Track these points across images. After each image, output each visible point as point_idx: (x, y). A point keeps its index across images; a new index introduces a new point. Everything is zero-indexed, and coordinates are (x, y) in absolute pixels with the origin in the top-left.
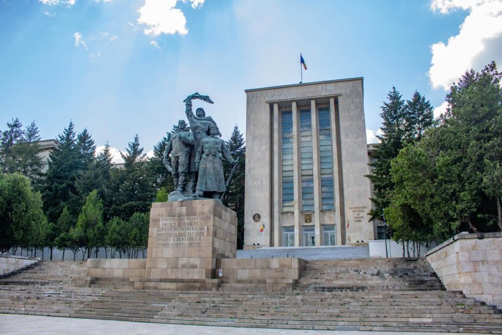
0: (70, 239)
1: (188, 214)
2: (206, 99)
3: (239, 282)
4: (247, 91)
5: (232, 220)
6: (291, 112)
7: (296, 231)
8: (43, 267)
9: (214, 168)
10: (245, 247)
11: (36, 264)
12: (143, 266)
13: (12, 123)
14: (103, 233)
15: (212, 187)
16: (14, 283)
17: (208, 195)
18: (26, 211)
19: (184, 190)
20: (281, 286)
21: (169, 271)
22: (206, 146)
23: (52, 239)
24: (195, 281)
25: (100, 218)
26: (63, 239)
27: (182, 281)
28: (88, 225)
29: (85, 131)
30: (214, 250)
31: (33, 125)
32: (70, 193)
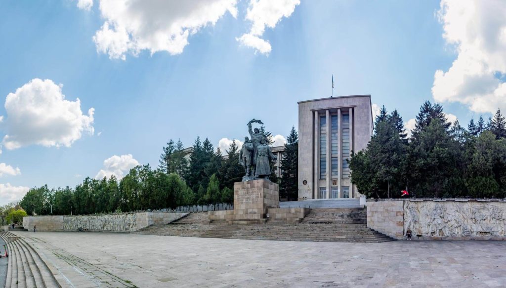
0: (204, 200)
1: (251, 188)
2: (259, 122)
3: (276, 219)
4: (299, 103)
5: (275, 188)
6: (325, 117)
7: (327, 190)
8: (191, 216)
9: (264, 162)
10: (298, 199)
11: (188, 215)
12: (233, 214)
13: (169, 142)
14: (220, 196)
15: (263, 173)
16: (180, 224)
17: (261, 177)
18: (180, 191)
19: (250, 174)
20: (294, 221)
21: (244, 215)
22: (259, 150)
23: (196, 202)
24: (255, 220)
25: (217, 188)
26: (201, 201)
27: (249, 220)
28: (212, 192)
29: (207, 139)
30: (264, 205)
31: (179, 141)
32: (202, 176)
